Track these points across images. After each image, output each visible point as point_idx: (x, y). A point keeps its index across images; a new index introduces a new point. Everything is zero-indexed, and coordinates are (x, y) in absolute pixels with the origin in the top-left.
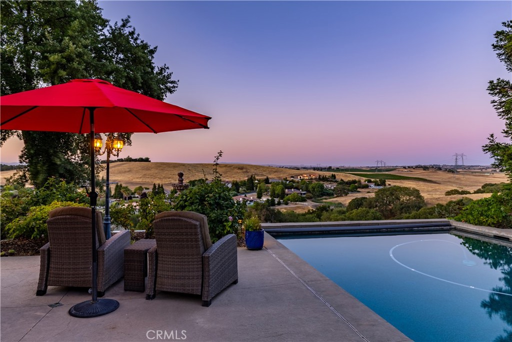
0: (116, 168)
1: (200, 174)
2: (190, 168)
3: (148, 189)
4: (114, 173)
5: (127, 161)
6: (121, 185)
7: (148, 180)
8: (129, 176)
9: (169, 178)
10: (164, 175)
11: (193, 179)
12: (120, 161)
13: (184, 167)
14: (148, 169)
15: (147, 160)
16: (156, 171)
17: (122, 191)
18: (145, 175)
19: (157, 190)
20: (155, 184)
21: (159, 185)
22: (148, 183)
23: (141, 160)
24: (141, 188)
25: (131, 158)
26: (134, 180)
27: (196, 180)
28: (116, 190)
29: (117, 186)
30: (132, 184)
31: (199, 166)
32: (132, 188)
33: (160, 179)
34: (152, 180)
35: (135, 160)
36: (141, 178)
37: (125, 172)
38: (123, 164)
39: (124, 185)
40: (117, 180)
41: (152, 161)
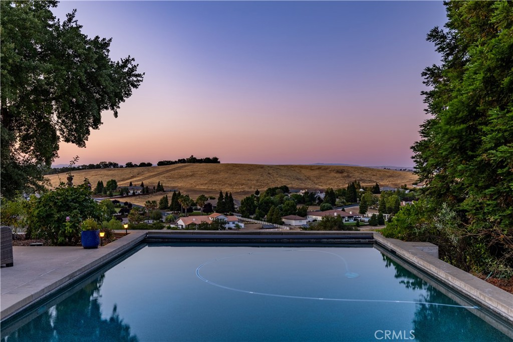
0: (176, 171)
1: (283, 180)
2: (271, 172)
3: (214, 199)
4: (173, 178)
5: (191, 162)
6: (179, 193)
7: (215, 187)
8: (192, 182)
9: (242, 184)
10: (235, 181)
11: (273, 186)
12: (181, 163)
13: (262, 170)
14: (216, 172)
15: (215, 160)
16: (226, 176)
17: (179, 200)
18: (211, 180)
19: (224, 200)
20: (221, 193)
21: (227, 193)
22: (214, 191)
23: (208, 160)
24: (203, 198)
25: (195, 158)
26: (197, 187)
27: (277, 188)
28: (173, 199)
29: (175, 195)
30: (195, 191)
31: (282, 168)
32: (194, 198)
33: (231, 185)
34: (220, 187)
35: (201, 161)
36: (206, 184)
37: (187, 176)
38: (185, 166)
39: (184, 194)
40: (176, 187)
41: (221, 163)
